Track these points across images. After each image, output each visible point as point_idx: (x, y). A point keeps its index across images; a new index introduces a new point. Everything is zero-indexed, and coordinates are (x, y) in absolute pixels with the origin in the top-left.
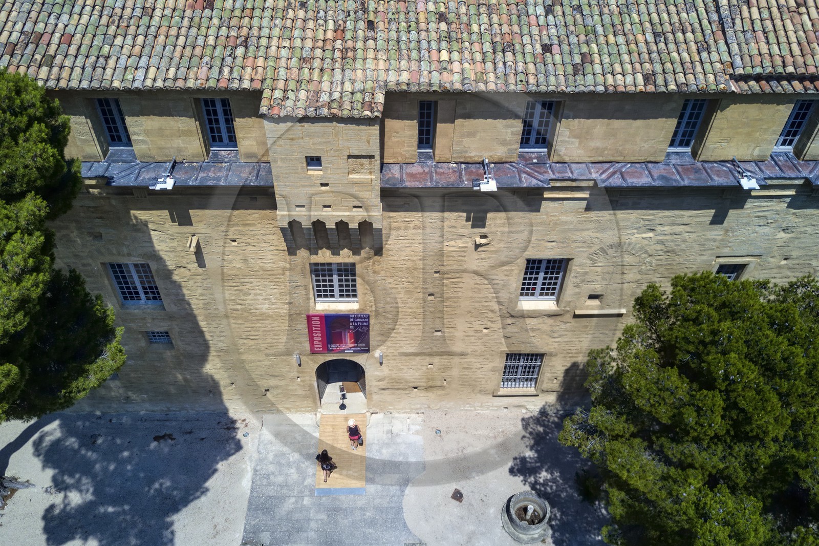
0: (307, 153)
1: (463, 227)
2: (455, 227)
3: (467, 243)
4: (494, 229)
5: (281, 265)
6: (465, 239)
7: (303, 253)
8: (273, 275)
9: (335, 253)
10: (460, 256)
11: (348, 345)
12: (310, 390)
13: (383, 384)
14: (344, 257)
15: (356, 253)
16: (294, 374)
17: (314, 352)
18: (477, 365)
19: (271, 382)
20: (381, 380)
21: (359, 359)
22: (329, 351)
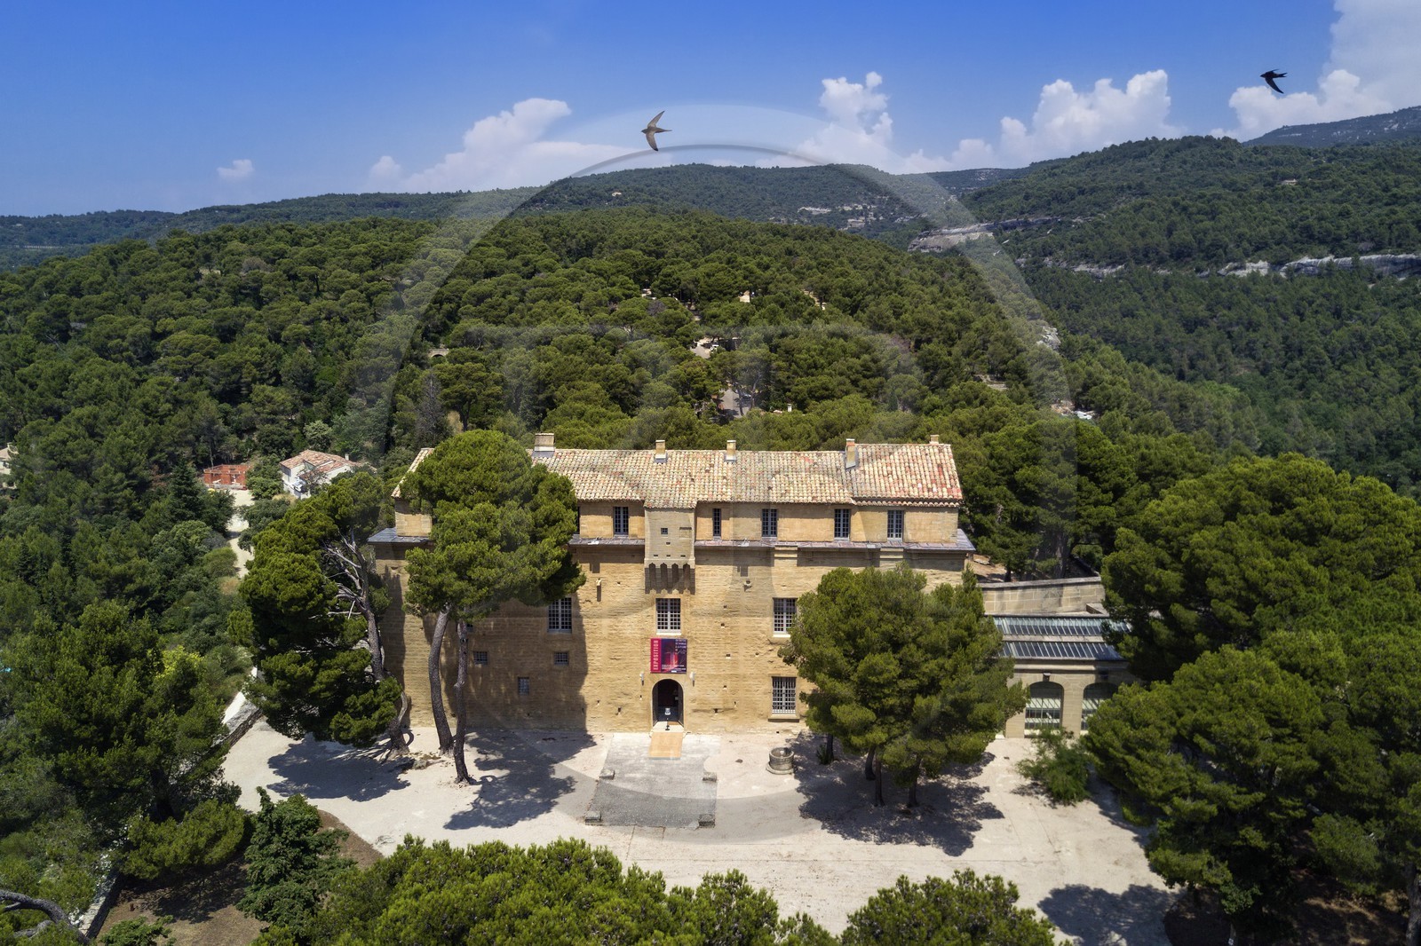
0: (662, 527)
1: (737, 575)
2: (731, 575)
3: (740, 586)
4: (753, 577)
5: (641, 600)
6: (738, 584)
7: (653, 592)
8: (636, 608)
9: (670, 592)
10: (737, 595)
11: (674, 665)
12: (648, 710)
13: (695, 705)
14: (675, 594)
15: (681, 592)
16: (638, 693)
17: (653, 671)
18: (755, 688)
19: (624, 700)
20: (694, 701)
21: (680, 679)
22: (662, 671)
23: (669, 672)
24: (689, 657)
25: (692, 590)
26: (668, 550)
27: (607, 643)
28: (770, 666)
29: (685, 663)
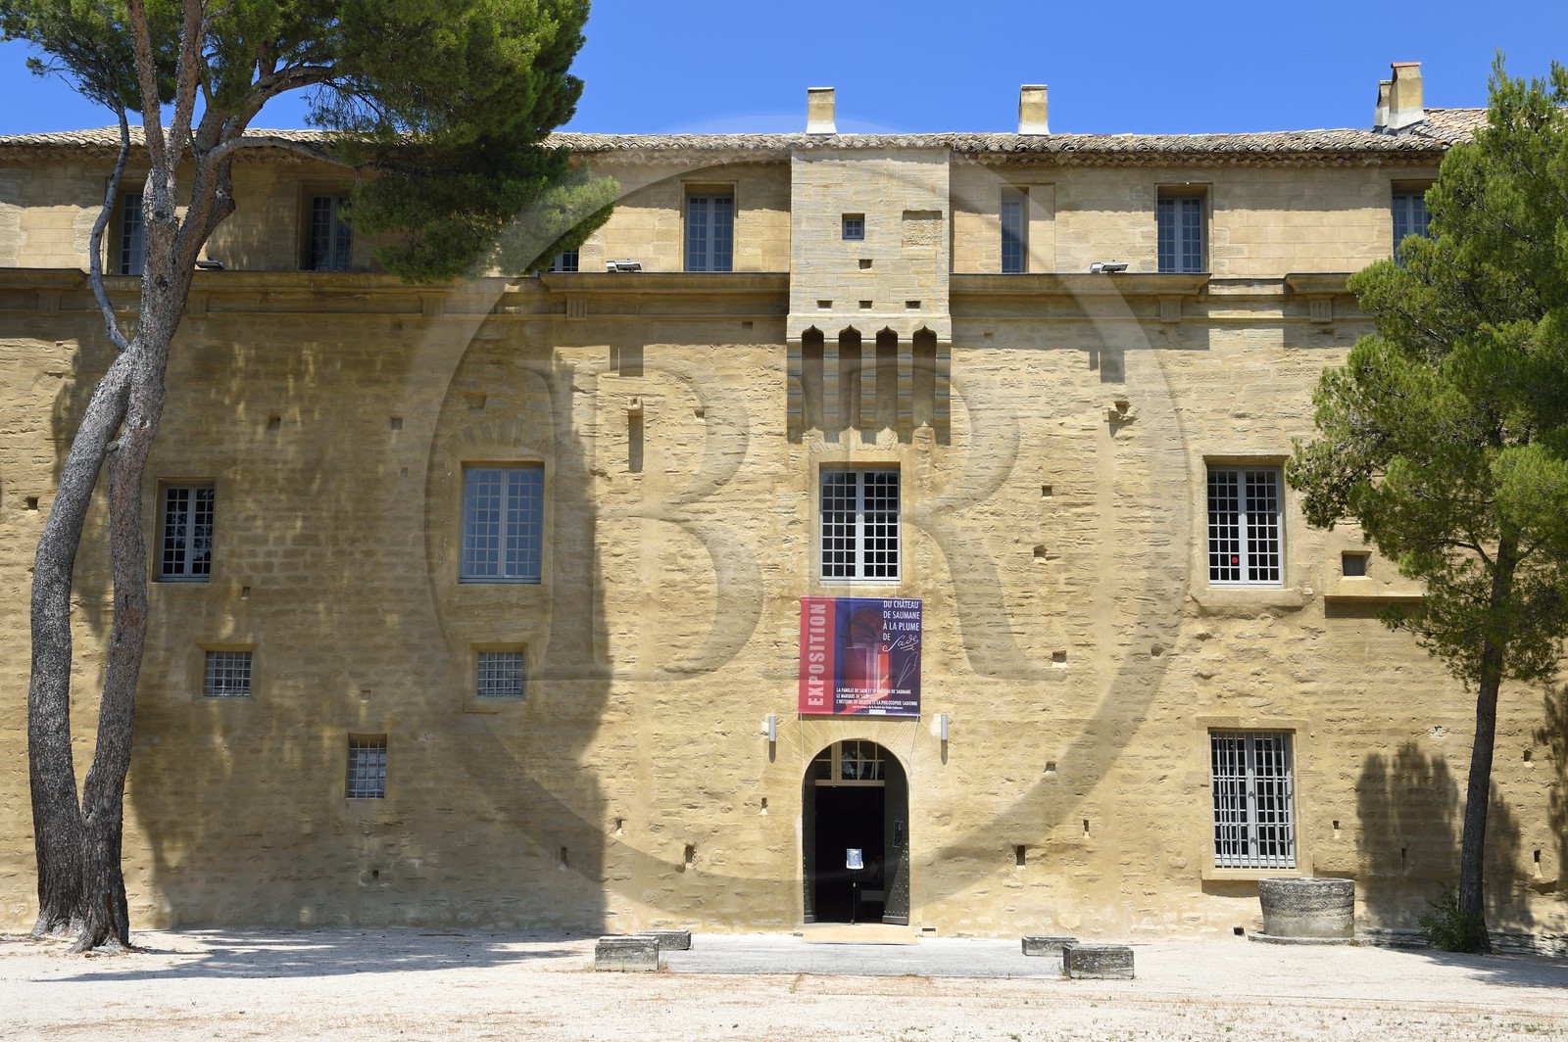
0: (846, 208)
1: (1085, 384)
2: (1071, 383)
3: (1096, 419)
4: (1138, 387)
5: (771, 469)
6: (1091, 411)
7: (815, 440)
8: (752, 492)
9: (869, 437)
10: (1085, 450)
11: (876, 691)
12: (786, 849)
13: (948, 835)
14: (882, 448)
15: (905, 437)
16: (755, 792)
17: (808, 714)
18: (1152, 769)
19: (707, 817)
20: (944, 817)
21: (897, 739)
22: (838, 711)
23: (862, 715)
24: (928, 664)
25: (942, 433)
26: (865, 284)
27: (655, 613)
28: (1205, 692)
29: (914, 683)
